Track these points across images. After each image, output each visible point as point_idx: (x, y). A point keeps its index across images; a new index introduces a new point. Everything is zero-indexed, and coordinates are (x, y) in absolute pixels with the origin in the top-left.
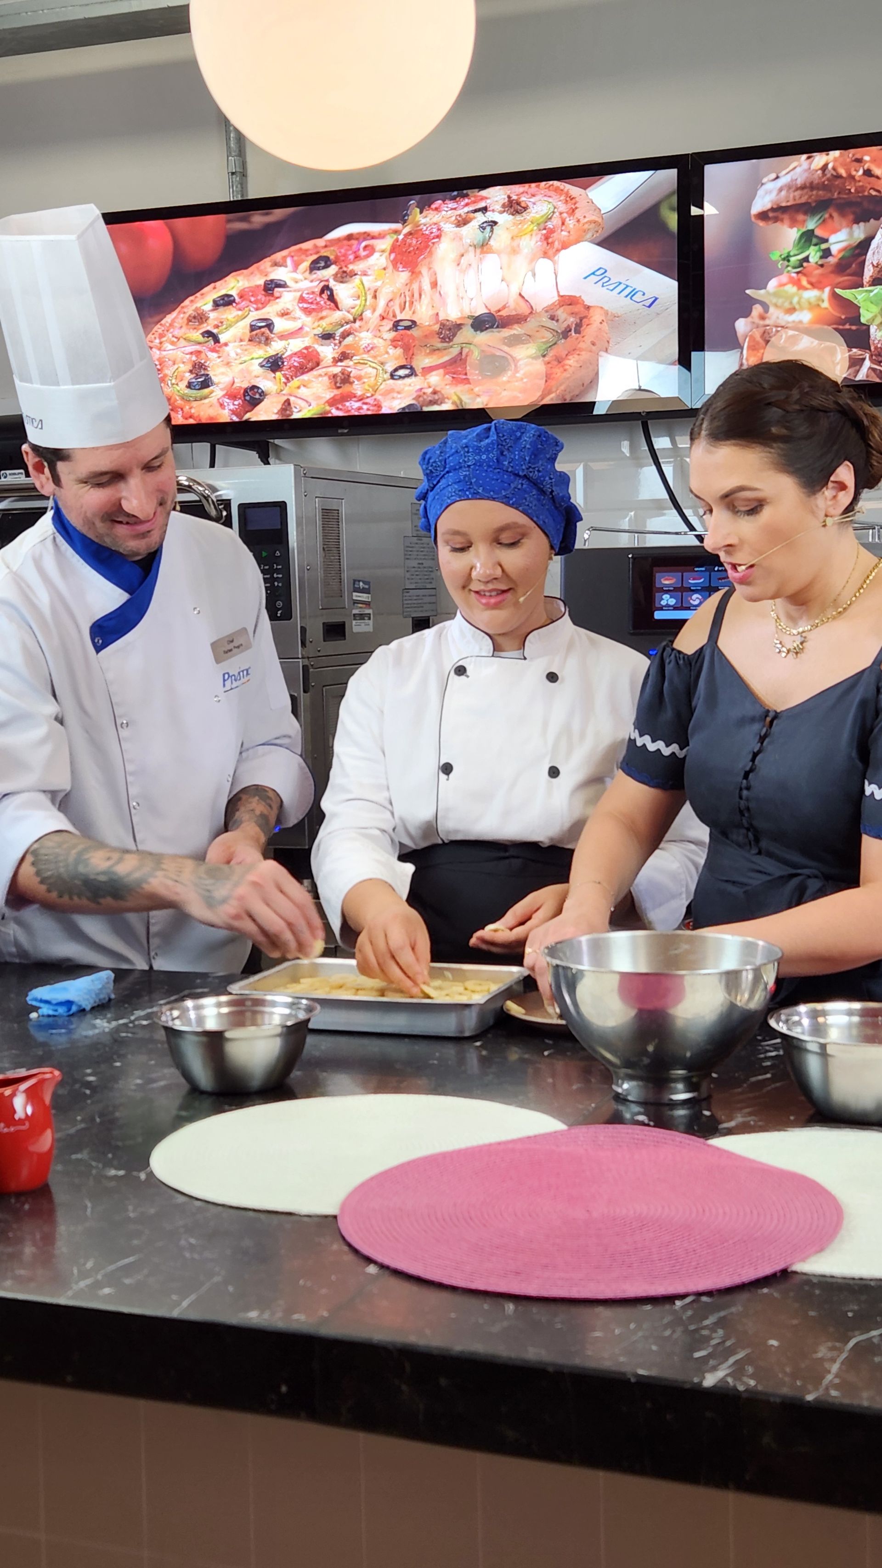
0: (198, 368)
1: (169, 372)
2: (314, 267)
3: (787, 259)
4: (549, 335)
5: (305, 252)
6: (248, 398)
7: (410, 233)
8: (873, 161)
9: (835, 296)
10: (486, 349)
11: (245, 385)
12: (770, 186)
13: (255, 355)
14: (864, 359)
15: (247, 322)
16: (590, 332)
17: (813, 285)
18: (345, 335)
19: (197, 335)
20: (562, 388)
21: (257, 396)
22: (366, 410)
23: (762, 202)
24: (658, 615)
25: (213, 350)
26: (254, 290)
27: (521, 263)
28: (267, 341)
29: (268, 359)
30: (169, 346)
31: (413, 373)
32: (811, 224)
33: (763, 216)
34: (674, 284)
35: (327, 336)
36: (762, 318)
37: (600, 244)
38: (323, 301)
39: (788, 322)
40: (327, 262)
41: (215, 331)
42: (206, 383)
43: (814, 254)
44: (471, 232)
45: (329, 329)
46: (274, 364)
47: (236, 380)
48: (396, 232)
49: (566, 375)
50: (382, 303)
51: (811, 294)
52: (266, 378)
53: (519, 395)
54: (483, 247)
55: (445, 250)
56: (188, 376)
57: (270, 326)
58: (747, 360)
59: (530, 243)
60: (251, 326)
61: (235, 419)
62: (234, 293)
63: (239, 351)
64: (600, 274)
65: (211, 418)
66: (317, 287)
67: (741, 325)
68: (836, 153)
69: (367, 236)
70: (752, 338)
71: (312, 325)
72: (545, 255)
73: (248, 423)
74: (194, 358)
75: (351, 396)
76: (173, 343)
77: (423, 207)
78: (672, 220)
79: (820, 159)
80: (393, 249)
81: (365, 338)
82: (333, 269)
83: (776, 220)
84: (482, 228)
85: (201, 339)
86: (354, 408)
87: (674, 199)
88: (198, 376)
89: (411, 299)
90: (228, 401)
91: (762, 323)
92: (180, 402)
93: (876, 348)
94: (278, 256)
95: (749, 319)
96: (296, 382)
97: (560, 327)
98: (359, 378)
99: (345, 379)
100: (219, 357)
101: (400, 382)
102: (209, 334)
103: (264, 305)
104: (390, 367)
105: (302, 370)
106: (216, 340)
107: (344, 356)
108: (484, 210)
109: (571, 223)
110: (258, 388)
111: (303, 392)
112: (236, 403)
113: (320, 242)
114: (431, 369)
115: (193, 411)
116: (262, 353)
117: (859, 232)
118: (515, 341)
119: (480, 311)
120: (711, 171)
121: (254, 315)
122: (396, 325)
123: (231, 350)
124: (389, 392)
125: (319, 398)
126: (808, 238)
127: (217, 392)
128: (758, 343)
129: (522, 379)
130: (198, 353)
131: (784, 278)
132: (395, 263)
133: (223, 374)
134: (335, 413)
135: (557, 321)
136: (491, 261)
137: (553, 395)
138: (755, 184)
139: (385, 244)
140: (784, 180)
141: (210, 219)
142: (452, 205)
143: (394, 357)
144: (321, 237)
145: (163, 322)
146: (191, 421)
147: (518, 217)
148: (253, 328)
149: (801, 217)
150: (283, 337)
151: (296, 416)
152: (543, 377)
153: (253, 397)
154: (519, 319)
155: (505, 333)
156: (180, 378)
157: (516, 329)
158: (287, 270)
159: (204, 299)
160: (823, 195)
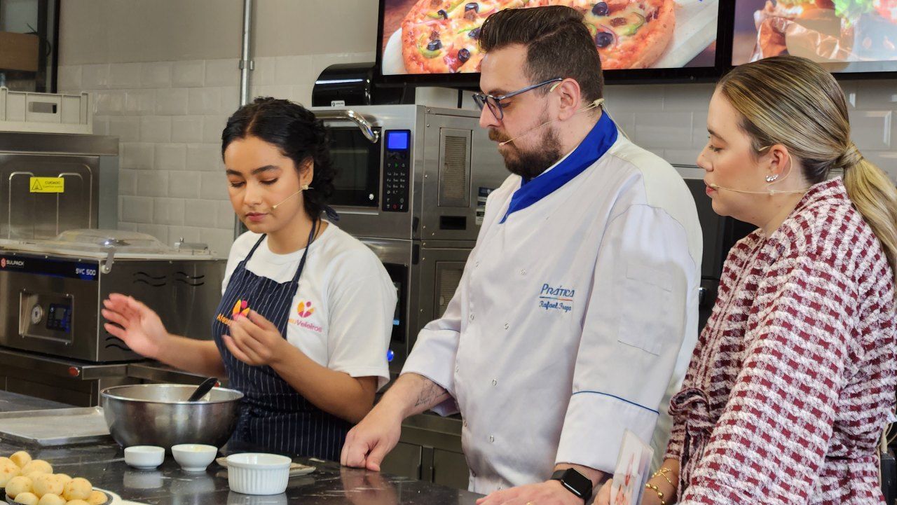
0: (434, 35)
1: (418, 38)
4: (638, 19)
6: (460, 57)
10: (600, 28)
11: (460, 48)
13: (467, 28)
14: (836, 44)
15: (464, 5)
16: (663, 17)
19: (435, 13)
20: (643, 58)
21: (465, 56)
25: (444, 24)
28: (474, 18)
29: (473, 31)
30: (419, 21)
39: (787, 14)
41: (445, 10)
42: (438, 47)
47: (455, 45)
49: (647, 48)
52: (471, 44)
53: (618, 62)
56: (429, 41)
57: (476, 8)
58: (760, 41)
60: (466, 7)
61: (453, 72)
63: (457, 24)
65: (438, 70)
67: (758, 16)
70: (764, 25)
73: (459, 74)
74: (432, 29)
76: (422, 19)
85: (437, 16)
88: (433, 41)
90: (449, 58)
91: (771, 14)
92: (422, 59)
93: (844, 35)
95: (763, 11)
97: (645, 14)
100: (446, 29)
102: (442, 13)
106: (446, 17)
110: (467, 50)
112: (454, 60)
115: (429, 65)
116: (470, 26)
118: (618, 22)
123: (454, 24)
127: (443, 52)
128: (767, 29)
129: (619, 51)
130: (434, 25)
133: (448, 40)
135: (644, 9)
137: (638, 63)
145: (418, 3)
146: (428, 72)
148: (467, 9)
152: (633, 49)
153: (463, 56)
154: (621, 7)
155: (613, 17)
156: (423, 42)
157: (619, 15)
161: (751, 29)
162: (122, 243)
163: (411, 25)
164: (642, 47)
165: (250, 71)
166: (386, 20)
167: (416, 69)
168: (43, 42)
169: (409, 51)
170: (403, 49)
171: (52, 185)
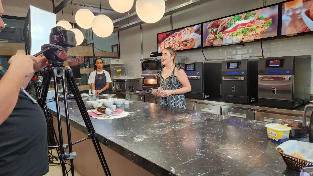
2: (173, 37)
3: (210, 32)
4: (190, 42)
7: (180, 33)
9: (214, 36)
14: (217, 42)
16: (194, 41)
17: (213, 35)
19: (164, 44)
23: (208, 27)
24: (187, 69)
26: (168, 39)
27: (188, 35)
33: (208, 28)
34: (201, 36)
35: (174, 43)
37: (195, 32)
38: (173, 40)
39: (210, 39)
43: (213, 31)
44: (184, 32)
50: (178, 40)
51: (212, 36)
54: (185, 34)
55: (182, 34)
58: (207, 43)
59: (189, 33)
64: (195, 35)
66: (173, 39)
67: (206, 39)
68: (215, 21)
69: (177, 33)
70: (207, 41)
71: (172, 42)
78: (200, 29)
79: (213, 22)
81: (176, 43)
83: (209, 28)
87: (201, 27)
89: (180, 40)
91: (208, 39)
94: (170, 36)
98: (176, 47)
103: (169, 41)
104: (178, 46)
107: (175, 45)
108: (185, 30)
109: (192, 30)
113: (173, 34)
114: (181, 46)
116: (169, 45)
117: (217, 29)
118: (188, 43)
119: (185, 40)
120: (204, 24)
122: (179, 42)
123: (167, 45)
124: (178, 48)
126: (212, 30)
129: (188, 46)
131: (210, 34)
132: (179, 36)
135: (191, 40)
136: (186, 35)
137: (191, 48)
138: (208, 25)
139: (178, 34)
140: (210, 24)
141: (165, 33)
143: (178, 45)
145: (162, 43)
147: (188, 30)
149: (211, 28)
150: (171, 44)
152: (190, 46)
154: (188, 40)
155: (187, 42)
157: (188, 41)
158: (171, 37)
159: (165, 41)
160: (214, 25)
161: (205, 41)
162: (128, 77)
163: (162, 46)
164: (191, 45)
165: (143, 54)
166: (158, 45)
168: (118, 53)
170: (161, 49)
171: (119, 70)
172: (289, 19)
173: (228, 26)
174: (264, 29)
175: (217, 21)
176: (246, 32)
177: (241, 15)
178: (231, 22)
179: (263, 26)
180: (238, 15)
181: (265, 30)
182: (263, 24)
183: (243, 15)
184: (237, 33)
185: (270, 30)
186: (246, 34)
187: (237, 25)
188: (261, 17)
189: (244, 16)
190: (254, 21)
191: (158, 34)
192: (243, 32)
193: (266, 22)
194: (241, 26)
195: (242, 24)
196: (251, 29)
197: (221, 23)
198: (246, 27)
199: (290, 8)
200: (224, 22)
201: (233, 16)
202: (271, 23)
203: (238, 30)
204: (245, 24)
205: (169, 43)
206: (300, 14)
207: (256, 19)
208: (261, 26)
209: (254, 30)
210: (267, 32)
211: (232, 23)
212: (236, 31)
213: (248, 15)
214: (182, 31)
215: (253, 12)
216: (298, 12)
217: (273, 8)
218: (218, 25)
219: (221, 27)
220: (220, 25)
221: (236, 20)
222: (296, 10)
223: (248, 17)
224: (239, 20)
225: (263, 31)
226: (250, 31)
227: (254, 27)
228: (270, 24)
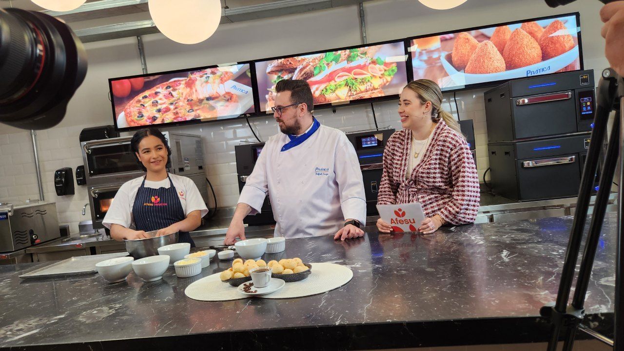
0: (140, 113)
1: (133, 114)
2: (167, 88)
3: (275, 82)
4: (224, 101)
5: (164, 85)
7: (189, 80)
8: (291, 60)
10: (210, 105)
11: (152, 116)
12: (270, 66)
15: (151, 102)
16: (233, 99)
18: (176, 103)
19: (139, 105)
22: (183, 120)
23: (269, 70)
25: (143, 109)
26: (152, 94)
27: (216, 85)
28: (157, 106)
29: (157, 110)
30: (132, 108)
31: (193, 111)
32: (280, 74)
33: (269, 73)
34: (251, 88)
35: (172, 104)
36: (271, 94)
37: (234, 80)
38: (170, 96)
40: (170, 87)
42: (142, 116)
44: (204, 79)
45: (172, 102)
46: (159, 111)
47: (150, 115)
48: (186, 80)
50: (184, 95)
52: (157, 114)
54: (207, 82)
55: (198, 83)
56: (138, 115)
57: (157, 102)
59: (218, 81)
60: (153, 102)
61: (150, 124)
62: (147, 95)
63: (150, 108)
64: (234, 87)
65: (144, 124)
66: (168, 93)
67: (267, 96)
68: (283, 59)
69: (179, 81)
70: (270, 99)
71: (168, 102)
72: (221, 83)
73: (154, 125)
74: (138, 111)
75: (178, 117)
77: (192, 74)
78: (249, 75)
79: (280, 61)
80: (186, 83)
81: (181, 104)
82: (171, 89)
83: (272, 74)
84: (206, 78)
85: (140, 106)
86: (180, 119)
87: (249, 70)
88: (140, 115)
89: (191, 94)
90: (148, 120)
92: (136, 121)
94: (158, 86)
96: (165, 115)
97: (227, 99)
98: (180, 113)
99: (177, 113)
100: (145, 110)
101: (190, 113)
102: (142, 105)
103: (155, 97)
104: (187, 110)
105: (166, 112)
106: (144, 106)
107: (176, 108)
108: (206, 74)
109: (226, 76)
110: (155, 116)
111: (167, 117)
112: (150, 120)
113: (168, 83)
114: (196, 110)
115: (139, 123)
116: (155, 108)
117: (290, 76)
118: (216, 102)
119: (207, 96)
121: (153, 100)
122: (188, 100)
123: (148, 108)
124: (188, 115)
125: (170, 118)
126: (279, 77)
127: (145, 118)
130: (139, 109)
132: (186, 87)
133: (146, 114)
134: (175, 121)
135: (226, 97)
136: (209, 85)
138: (266, 67)
139: (183, 82)
140: (273, 65)
141: (140, 78)
142: (198, 73)
143: (188, 108)
144: (168, 81)
145: (130, 103)
146: (140, 125)
147: (214, 75)
149: (277, 73)
150: (160, 104)
151: (166, 122)
153: (154, 118)
154: (216, 97)
156: (135, 115)
158: (161, 90)
159: (140, 97)
160: (281, 68)
161: (265, 100)
163: (128, 110)
166: (116, 109)
167: (133, 125)
169: (129, 119)
170: (126, 118)
172: (424, 66)
173: (316, 72)
174: (385, 81)
175: (290, 59)
176: (353, 85)
177: (339, 52)
178: (321, 64)
179: (382, 75)
180: (334, 52)
181: (387, 82)
182: (382, 73)
183: (344, 54)
184: (336, 85)
185: (395, 82)
186: (354, 88)
187: (334, 72)
188: (377, 60)
189: (346, 55)
190: (365, 65)
191: (110, 80)
192: (347, 85)
193: (387, 69)
194: (341, 74)
195: (344, 70)
196: (363, 79)
197: (299, 65)
198: (352, 76)
199: (423, 48)
200: (305, 63)
201: (323, 54)
202: (396, 70)
203: (336, 78)
204: (349, 70)
205: (155, 104)
206: (439, 58)
207: (369, 62)
208: (380, 75)
209: (367, 81)
210: (391, 85)
211: (323, 66)
212: (333, 81)
213: (352, 54)
214: (196, 75)
215: (362, 49)
216: (435, 56)
217: (395, 46)
218: (292, 69)
219: (300, 73)
220: (296, 69)
221: (330, 60)
222: (432, 52)
223: (354, 57)
224: (337, 62)
225: (383, 84)
226: (360, 82)
227: (368, 76)
228: (394, 73)
